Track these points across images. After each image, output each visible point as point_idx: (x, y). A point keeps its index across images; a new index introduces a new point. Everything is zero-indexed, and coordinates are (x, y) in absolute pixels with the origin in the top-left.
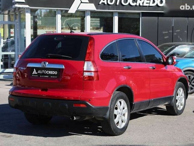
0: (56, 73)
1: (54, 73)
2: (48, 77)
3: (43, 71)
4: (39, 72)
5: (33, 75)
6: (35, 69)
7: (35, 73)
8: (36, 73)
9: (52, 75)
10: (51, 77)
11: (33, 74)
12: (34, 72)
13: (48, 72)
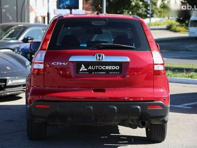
0: (117, 68)
1: (114, 68)
2: (105, 73)
3: (97, 66)
4: (90, 68)
5: (81, 72)
6: (83, 65)
7: (83, 70)
8: (86, 70)
9: (112, 71)
10: (110, 73)
11: (81, 70)
12: (82, 68)
13: (104, 68)
